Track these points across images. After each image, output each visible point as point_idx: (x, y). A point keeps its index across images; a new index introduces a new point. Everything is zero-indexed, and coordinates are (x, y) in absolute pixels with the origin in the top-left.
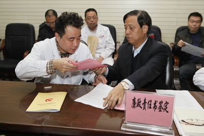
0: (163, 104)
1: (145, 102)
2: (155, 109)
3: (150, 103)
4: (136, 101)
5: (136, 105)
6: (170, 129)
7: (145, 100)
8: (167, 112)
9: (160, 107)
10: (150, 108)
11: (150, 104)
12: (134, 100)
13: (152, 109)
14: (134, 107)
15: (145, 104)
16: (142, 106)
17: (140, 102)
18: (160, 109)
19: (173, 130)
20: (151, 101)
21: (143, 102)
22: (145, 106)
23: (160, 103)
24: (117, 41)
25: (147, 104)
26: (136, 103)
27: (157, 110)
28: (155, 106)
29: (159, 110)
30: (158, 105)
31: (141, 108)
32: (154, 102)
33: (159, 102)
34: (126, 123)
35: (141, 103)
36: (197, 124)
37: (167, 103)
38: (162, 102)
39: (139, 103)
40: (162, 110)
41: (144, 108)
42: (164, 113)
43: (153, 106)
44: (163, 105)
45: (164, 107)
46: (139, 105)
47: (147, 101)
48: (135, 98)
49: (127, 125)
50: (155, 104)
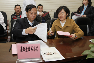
0: (36, 47)
2: (32, 51)
3: (29, 48)
4: (23, 48)
5: (23, 50)
7: (27, 47)
8: (38, 51)
9: (34, 49)
10: (30, 50)
11: (30, 49)
12: (21, 48)
13: (31, 51)
14: (21, 51)
16: (26, 50)
17: (25, 48)
18: (34, 50)
19: (41, 59)
20: (30, 47)
21: (26, 48)
22: (27, 50)
23: (34, 47)
25: (28, 49)
27: (33, 51)
29: (34, 51)
30: (33, 48)
31: (25, 51)
32: (31, 48)
33: (33, 47)
34: (18, 60)
37: (37, 47)
38: (35, 47)
39: (24, 49)
40: (35, 50)
41: (27, 51)
42: (36, 52)
43: (31, 49)
44: (35, 48)
45: (36, 49)
46: (24, 50)
47: (28, 47)
48: (22, 47)
49: (19, 61)
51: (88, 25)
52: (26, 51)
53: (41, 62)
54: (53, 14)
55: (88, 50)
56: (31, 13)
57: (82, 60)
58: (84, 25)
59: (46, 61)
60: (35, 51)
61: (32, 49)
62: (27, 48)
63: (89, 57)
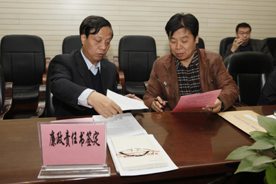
0: (92, 135)
1: (68, 136)
2: (83, 143)
3: (74, 136)
4: (56, 136)
5: (56, 142)
6: (105, 167)
7: (67, 133)
8: (99, 145)
9: (88, 139)
10: (76, 142)
11: (75, 138)
12: (52, 135)
13: (79, 144)
14: (53, 144)
15: (69, 138)
16: (65, 142)
17: (61, 136)
18: (89, 142)
19: (108, 166)
20: (75, 133)
21: (64, 136)
22: (68, 141)
23: (88, 135)
24: (46, 57)
25: (70, 138)
26: (55, 139)
27: (85, 144)
28: (82, 141)
29: (87, 144)
30: (85, 137)
31: (63, 144)
32: (80, 135)
33: (86, 133)
34: (44, 168)
35: (63, 138)
36: (138, 154)
37: (97, 133)
38: (90, 133)
39: (59, 137)
40: (91, 143)
41: (68, 144)
42: (94, 147)
43: (78, 139)
44: (91, 137)
45: (92, 139)
46: (59, 141)
48: (53, 133)
49: (46, 170)
50: (81, 136)
51: (263, 75)
52: (66, 144)
53: (108, 175)
57: (231, 174)
58: (252, 75)
60: (90, 145)
61: (83, 137)
62: (69, 134)
63: (246, 167)
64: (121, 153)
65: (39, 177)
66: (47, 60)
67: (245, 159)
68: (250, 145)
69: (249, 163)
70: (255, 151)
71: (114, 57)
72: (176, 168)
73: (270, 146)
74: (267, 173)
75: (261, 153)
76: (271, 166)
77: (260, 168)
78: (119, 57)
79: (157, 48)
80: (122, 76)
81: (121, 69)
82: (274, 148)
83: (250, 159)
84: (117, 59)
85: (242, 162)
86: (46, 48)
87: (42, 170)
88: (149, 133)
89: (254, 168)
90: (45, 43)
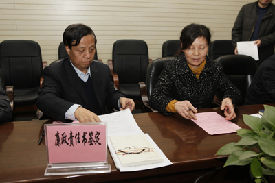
0: (94, 135)
1: (71, 137)
2: (85, 142)
3: (77, 136)
4: (61, 136)
5: (61, 142)
6: (105, 164)
7: (71, 134)
8: (100, 144)
9: (90, 139)
10: (79, 142)
11: (78, 138)
12: (57, 135)
13: (82, 144)
14: (58, 144)
15: (72, 139)
16: (69, 142)
17: (66, 136)
18: (91, 141)
19: (109, 163)
20: (79, 134)
21: (68, 136)
22: (72, 141)
23: (90, 135)
24: (43, 61)
25: (74, 138)
26: (60, 139)
27: (88, 144)
28: (85, 140)
30: (88, 137)
31: (68, 144)
33: (88, 134)
34: (50, 166)
35: (67, 138)
36: (135, 152)
37: (98, 134)
38: (92, 133)
39: (64, 138)
40: (93, 142)
41: (72, 143)
42: (96, 146)
43: (81, 139)
44: (93, 137)
45: (95, 138)
46: (64, 141)
47: (74, 135)
48: (58, 133)
49: (52, 168)
50: (84, 136)
51: (249, 76)
52: (70, 144)
53: (109, 171)
54: (161, 46)
55: (232, 143)
56: (80, 51)
57: (220, 168)
58: (239, 76)
59: (122, 170)
60: (92, 144)
61: (86, 137)
63: (233, 161)
64: (120, 151)
65: (46, 174)
66: (44, 64)
67: (232, 154)
68: (237, 142)
69: (236, 157)
70: (241, 146)
71: (108, 60)
72: (171, 163)
73: (255, 142)
74: (252, 166)
75: (247, 148)
76: (256, 159)
77: (246, 162)
78: (113, 61)
79: (149, 52)
80: (116, 79)
81: (115, 71)
82: (258, 143)
83: (237, 154)
84: (111, 62)
85: (230, 157)
86: (42, 52)
87: (47, 168)
88: (145, 133)
89: (241, 162)
90: (42, 48)
